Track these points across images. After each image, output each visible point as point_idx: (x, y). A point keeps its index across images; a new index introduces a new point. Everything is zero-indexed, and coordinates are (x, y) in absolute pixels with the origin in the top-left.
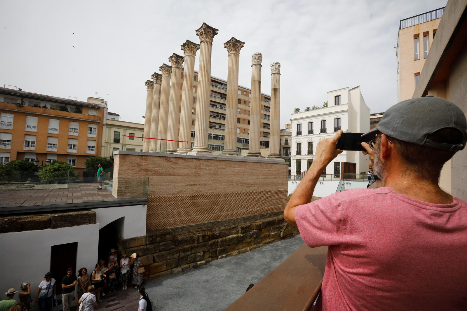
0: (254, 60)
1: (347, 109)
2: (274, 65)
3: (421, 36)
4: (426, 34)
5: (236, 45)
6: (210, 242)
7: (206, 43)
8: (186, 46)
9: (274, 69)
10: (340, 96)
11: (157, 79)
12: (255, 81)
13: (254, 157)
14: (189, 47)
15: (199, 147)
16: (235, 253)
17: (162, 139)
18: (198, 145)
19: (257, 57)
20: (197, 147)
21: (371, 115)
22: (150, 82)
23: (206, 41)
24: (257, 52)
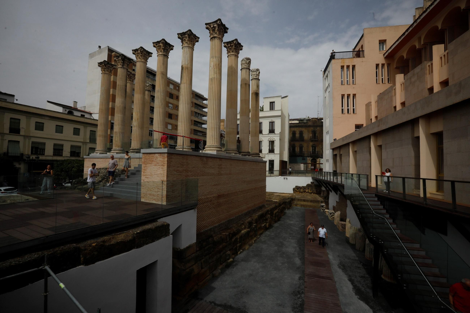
0: (245, 64)
1: (280, 114)
2: (255, 71)
3: (345, 67)
4: (348, 67)
5: (237, 47)
6: (233, 240)
7: (219, 39)
8: (186, 36)
9: (255, 74)
10: (274, 102)
11: (123, 63)
12: (246, 84)
13: (247, 156)
14: (190, 37)
15: (215, 146)
16: (247, 247)
17: (184, 137)
18: (213, 143)
19: (248, 62)
20: (213, 146)
21: (291, 120)
22: (107, 64)
23: (220, 38)
24: (248, 57)
